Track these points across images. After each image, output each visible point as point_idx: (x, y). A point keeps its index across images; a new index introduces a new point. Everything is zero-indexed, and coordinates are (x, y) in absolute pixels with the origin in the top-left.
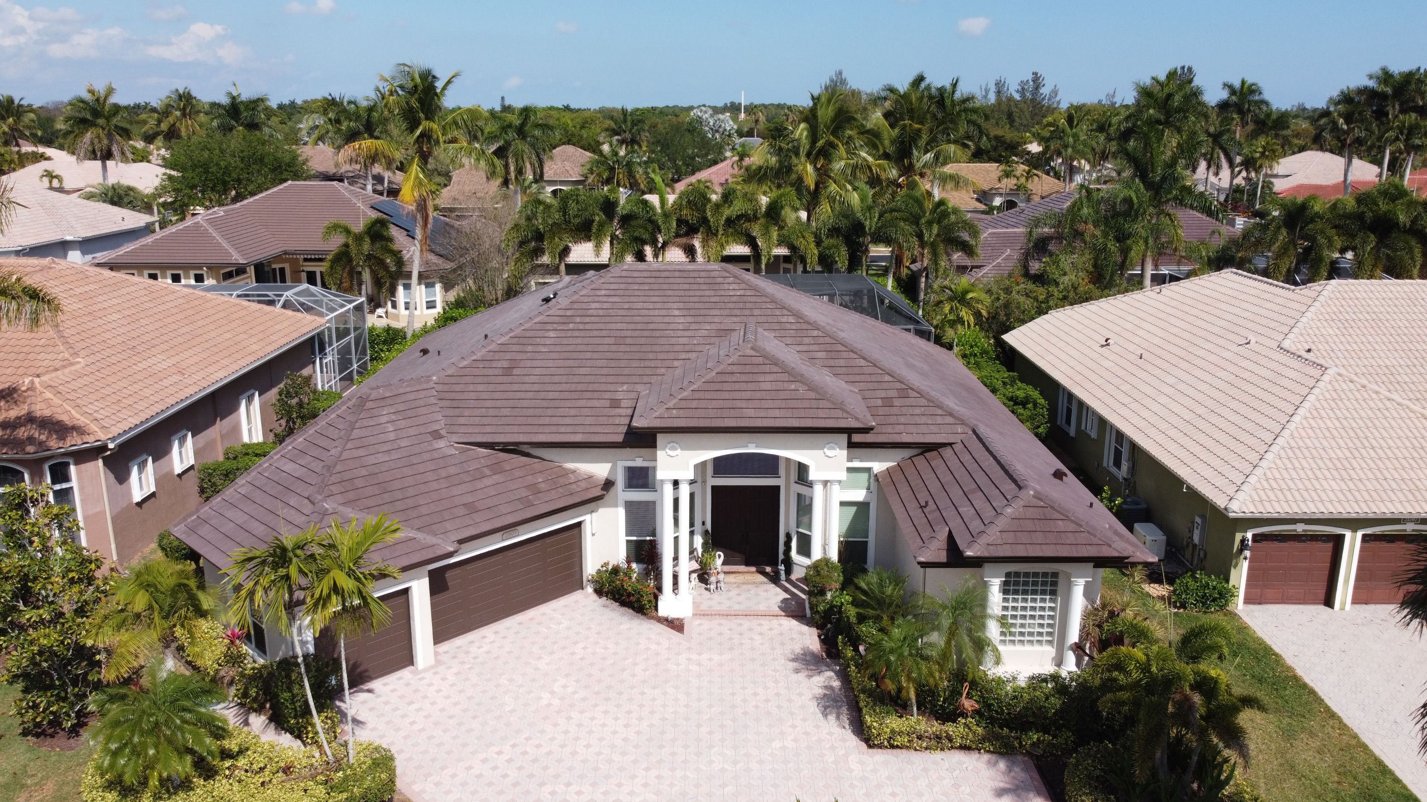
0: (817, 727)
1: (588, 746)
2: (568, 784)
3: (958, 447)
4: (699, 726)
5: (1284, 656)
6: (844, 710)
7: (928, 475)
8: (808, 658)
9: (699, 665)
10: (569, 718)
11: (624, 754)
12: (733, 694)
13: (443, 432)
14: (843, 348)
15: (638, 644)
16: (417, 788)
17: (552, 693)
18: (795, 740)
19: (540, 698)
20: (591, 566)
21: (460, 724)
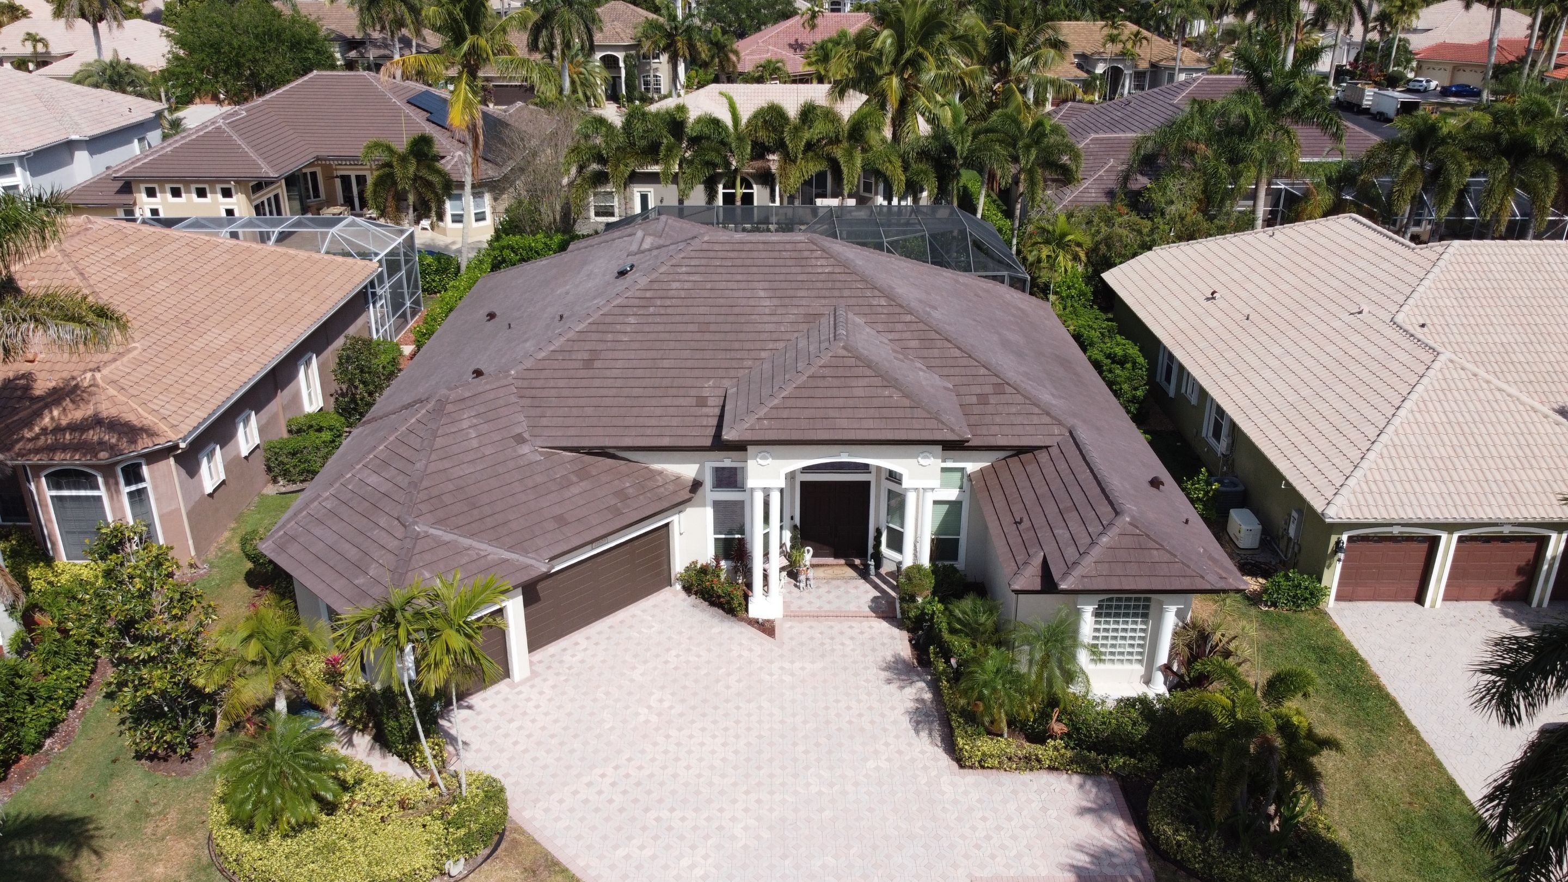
0: (910, 745)
1: (688, 768)
2: (672, 810)
3: (1054, 451)
4: (795, 744)
5: (1370, 662)
6: (936, 726)
7: (1022, 482)
8: (900, 666)
9: (792, 675)
10: (668, 736)
11: (723, 776)
12: (827, 708)
13: (526, 435)
14: (938, 337)
15: (730, 650)
16: (527, 814)
17: (649, 707)
18: (889, 760)
19: (637, 714)
20: (679, 565)
21: (562, 744)
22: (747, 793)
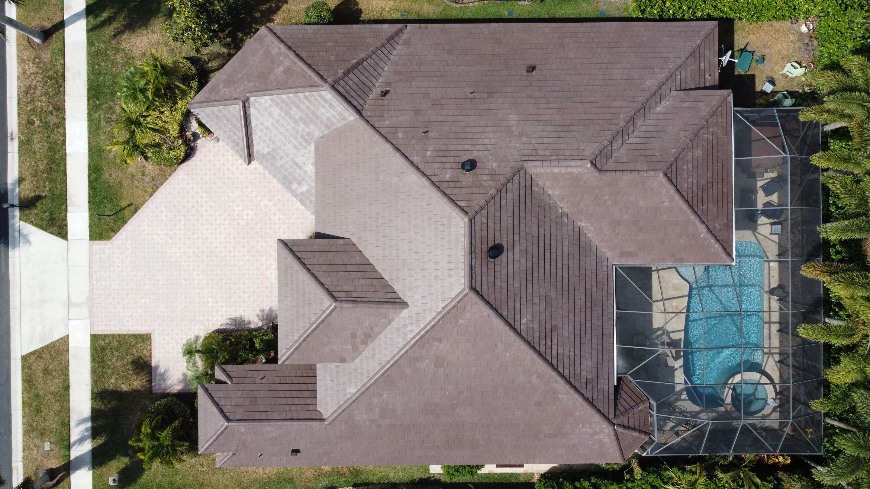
0: (222, 316)
6: (233, 327)
10: (225, 220)
17: (243, 210)
19: (238, 206)
22: (194, 252)
